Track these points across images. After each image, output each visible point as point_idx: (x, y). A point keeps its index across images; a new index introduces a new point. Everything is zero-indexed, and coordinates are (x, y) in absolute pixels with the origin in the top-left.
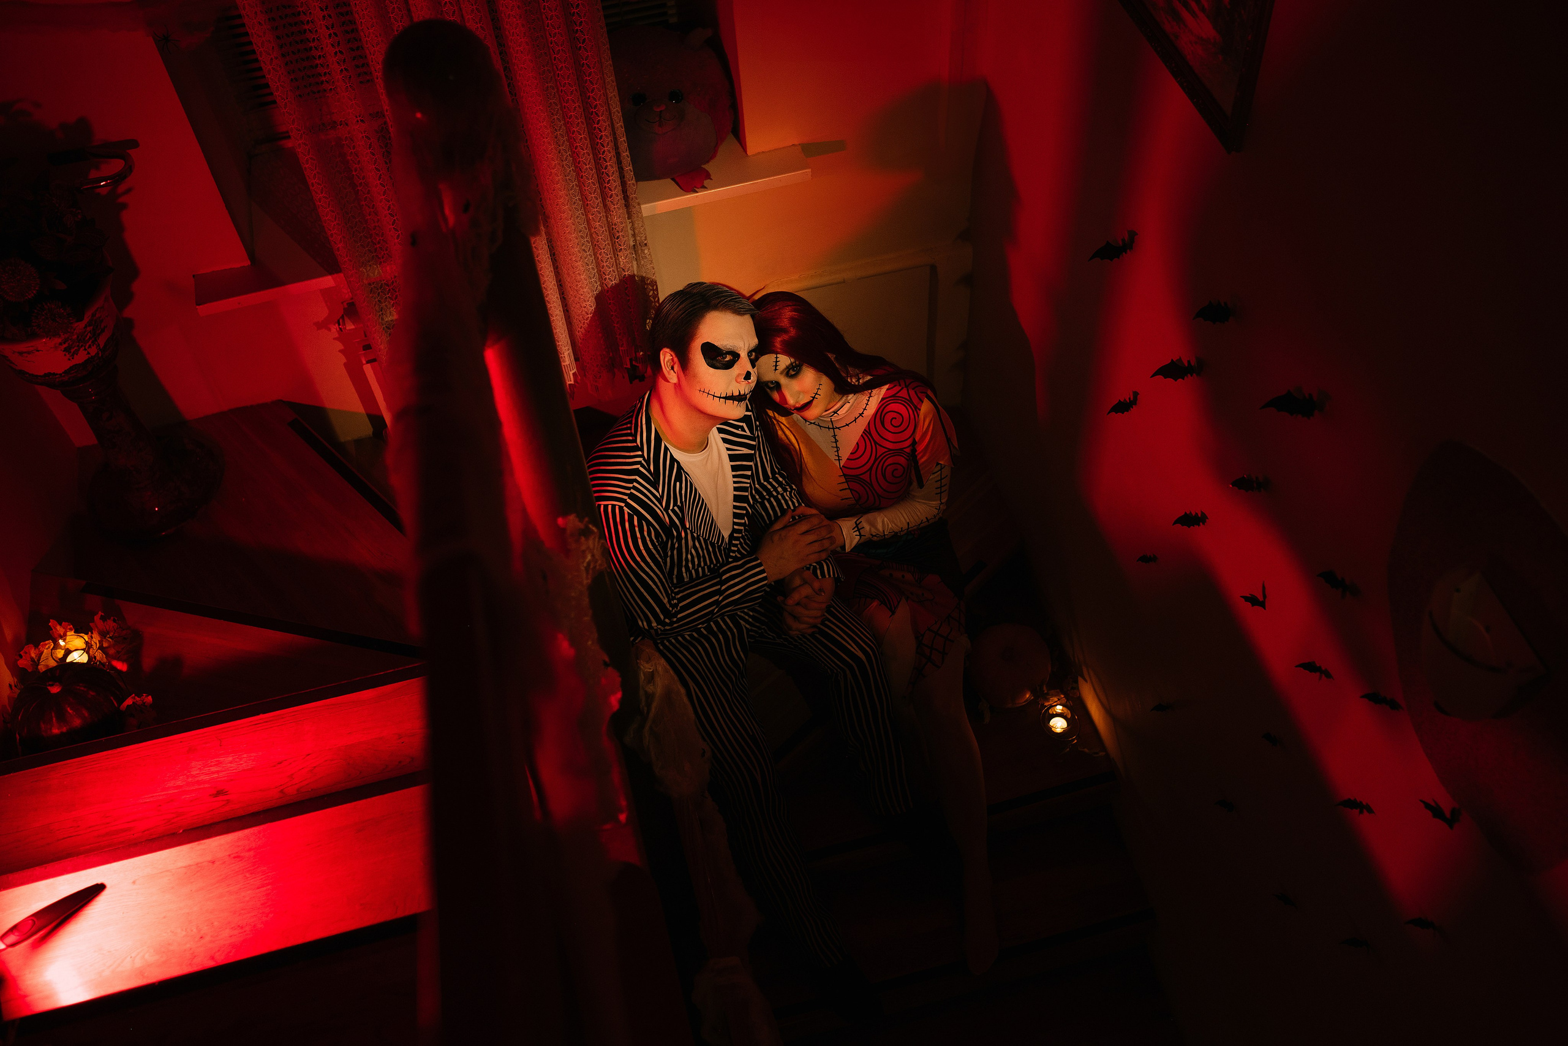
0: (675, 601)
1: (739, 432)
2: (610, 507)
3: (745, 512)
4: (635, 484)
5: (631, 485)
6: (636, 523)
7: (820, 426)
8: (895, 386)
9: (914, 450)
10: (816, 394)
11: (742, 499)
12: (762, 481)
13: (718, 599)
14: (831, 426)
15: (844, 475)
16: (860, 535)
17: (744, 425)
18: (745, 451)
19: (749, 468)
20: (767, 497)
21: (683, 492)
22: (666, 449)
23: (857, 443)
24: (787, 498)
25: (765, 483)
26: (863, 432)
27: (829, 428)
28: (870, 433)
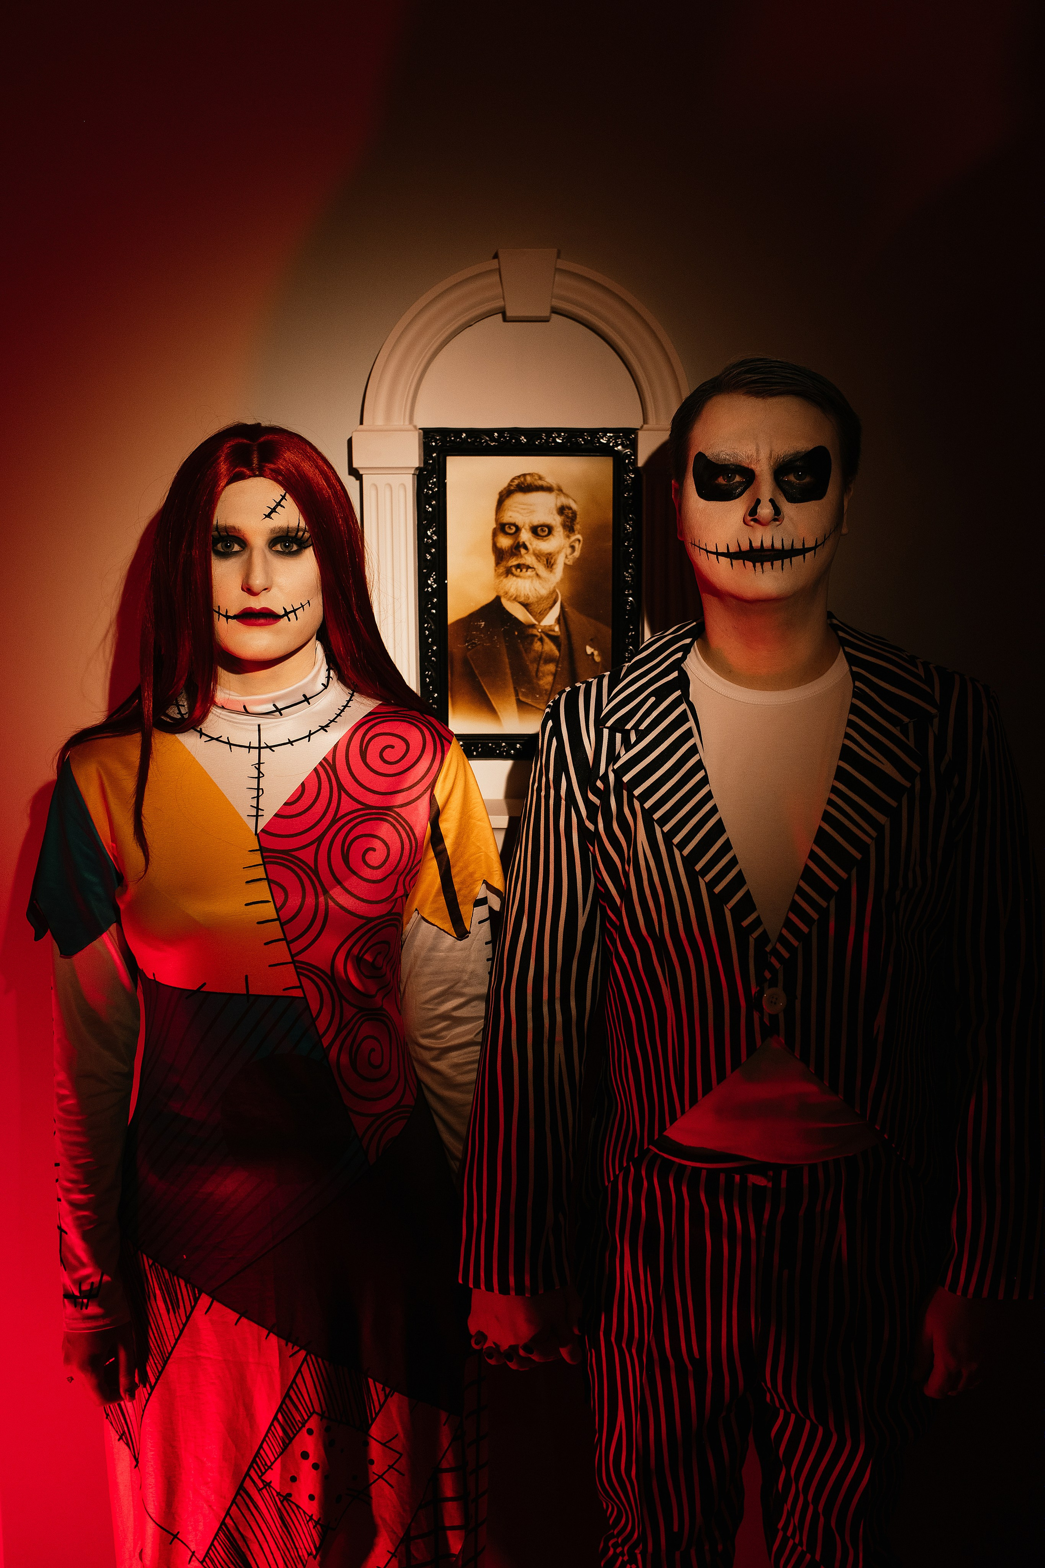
28: (333, 767)
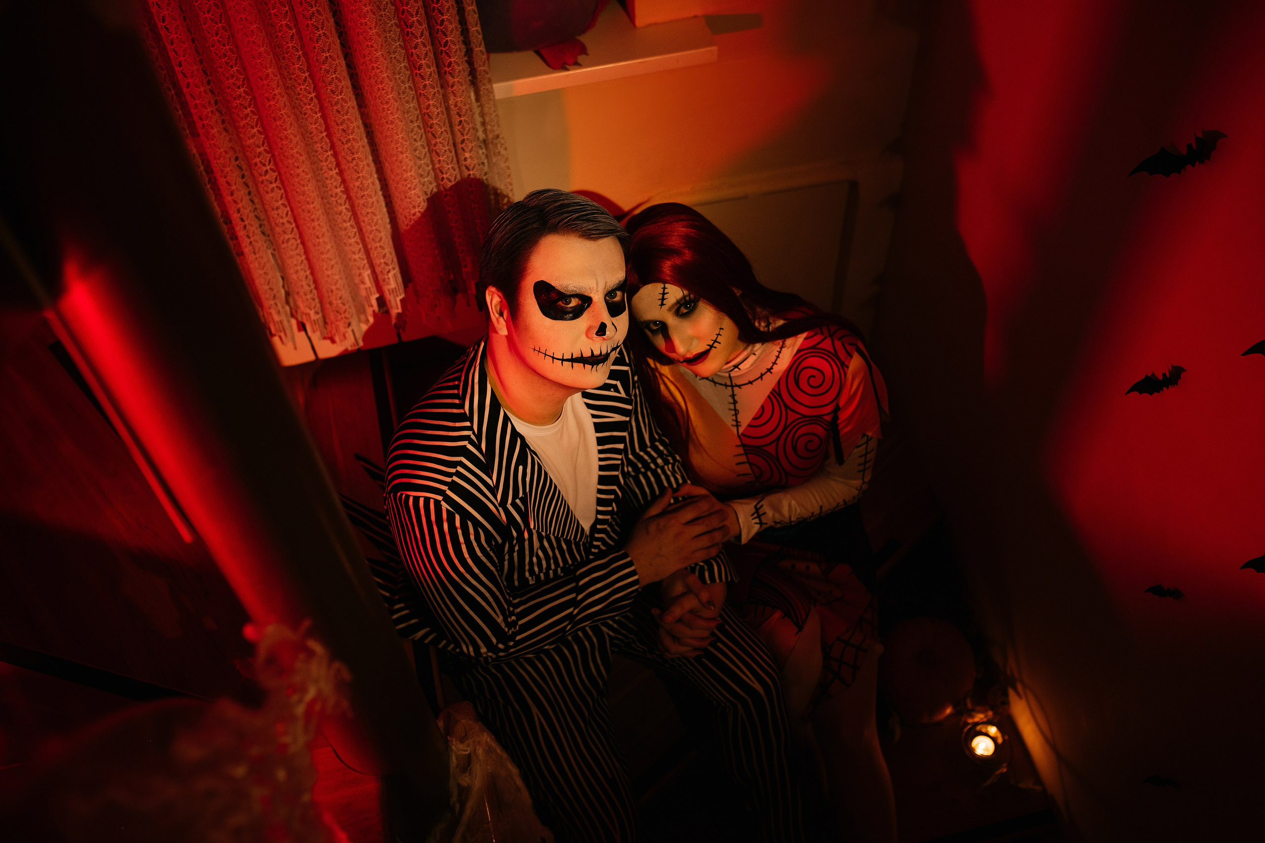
0: (513, 618)
1: (612, 393)
2: (422, 500)
3: (612, 497)
4: (460, 469)
5: (453, 470)
6: (458, 524)
7: (715, 383)
8: (816, 334)
9: (835, 418)
10: (715, 341)
11: (613, 480)
12: (638, 450)
13: (573, 612)
14: (729, 383)
15: (743, 445)
16: (761, 523)
17: (618, 383)
18: (618, 418)
19: (621, 440)
20: (643, 470)
21: (528, 479)
22: (506, 419)
23: (762, 406)
24: (669, 473)
25: (642, 453)
26: (771, 393)
27: (726, 386)
28: (780, 394)
